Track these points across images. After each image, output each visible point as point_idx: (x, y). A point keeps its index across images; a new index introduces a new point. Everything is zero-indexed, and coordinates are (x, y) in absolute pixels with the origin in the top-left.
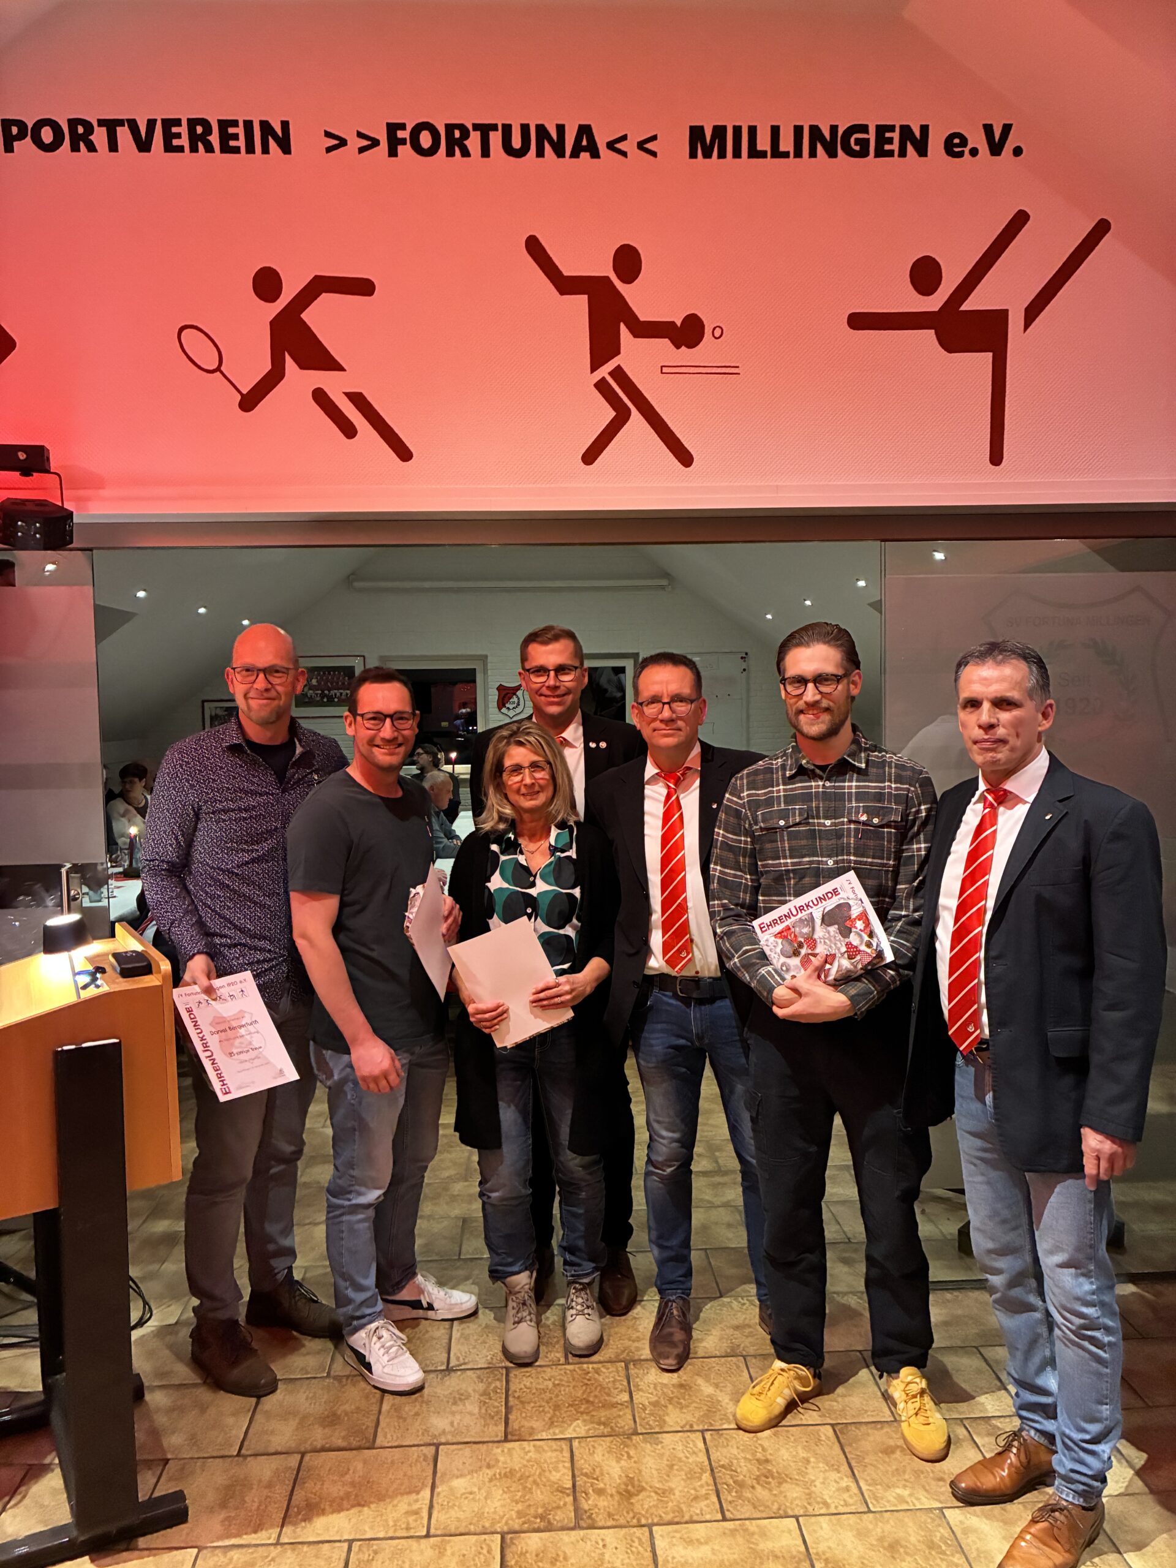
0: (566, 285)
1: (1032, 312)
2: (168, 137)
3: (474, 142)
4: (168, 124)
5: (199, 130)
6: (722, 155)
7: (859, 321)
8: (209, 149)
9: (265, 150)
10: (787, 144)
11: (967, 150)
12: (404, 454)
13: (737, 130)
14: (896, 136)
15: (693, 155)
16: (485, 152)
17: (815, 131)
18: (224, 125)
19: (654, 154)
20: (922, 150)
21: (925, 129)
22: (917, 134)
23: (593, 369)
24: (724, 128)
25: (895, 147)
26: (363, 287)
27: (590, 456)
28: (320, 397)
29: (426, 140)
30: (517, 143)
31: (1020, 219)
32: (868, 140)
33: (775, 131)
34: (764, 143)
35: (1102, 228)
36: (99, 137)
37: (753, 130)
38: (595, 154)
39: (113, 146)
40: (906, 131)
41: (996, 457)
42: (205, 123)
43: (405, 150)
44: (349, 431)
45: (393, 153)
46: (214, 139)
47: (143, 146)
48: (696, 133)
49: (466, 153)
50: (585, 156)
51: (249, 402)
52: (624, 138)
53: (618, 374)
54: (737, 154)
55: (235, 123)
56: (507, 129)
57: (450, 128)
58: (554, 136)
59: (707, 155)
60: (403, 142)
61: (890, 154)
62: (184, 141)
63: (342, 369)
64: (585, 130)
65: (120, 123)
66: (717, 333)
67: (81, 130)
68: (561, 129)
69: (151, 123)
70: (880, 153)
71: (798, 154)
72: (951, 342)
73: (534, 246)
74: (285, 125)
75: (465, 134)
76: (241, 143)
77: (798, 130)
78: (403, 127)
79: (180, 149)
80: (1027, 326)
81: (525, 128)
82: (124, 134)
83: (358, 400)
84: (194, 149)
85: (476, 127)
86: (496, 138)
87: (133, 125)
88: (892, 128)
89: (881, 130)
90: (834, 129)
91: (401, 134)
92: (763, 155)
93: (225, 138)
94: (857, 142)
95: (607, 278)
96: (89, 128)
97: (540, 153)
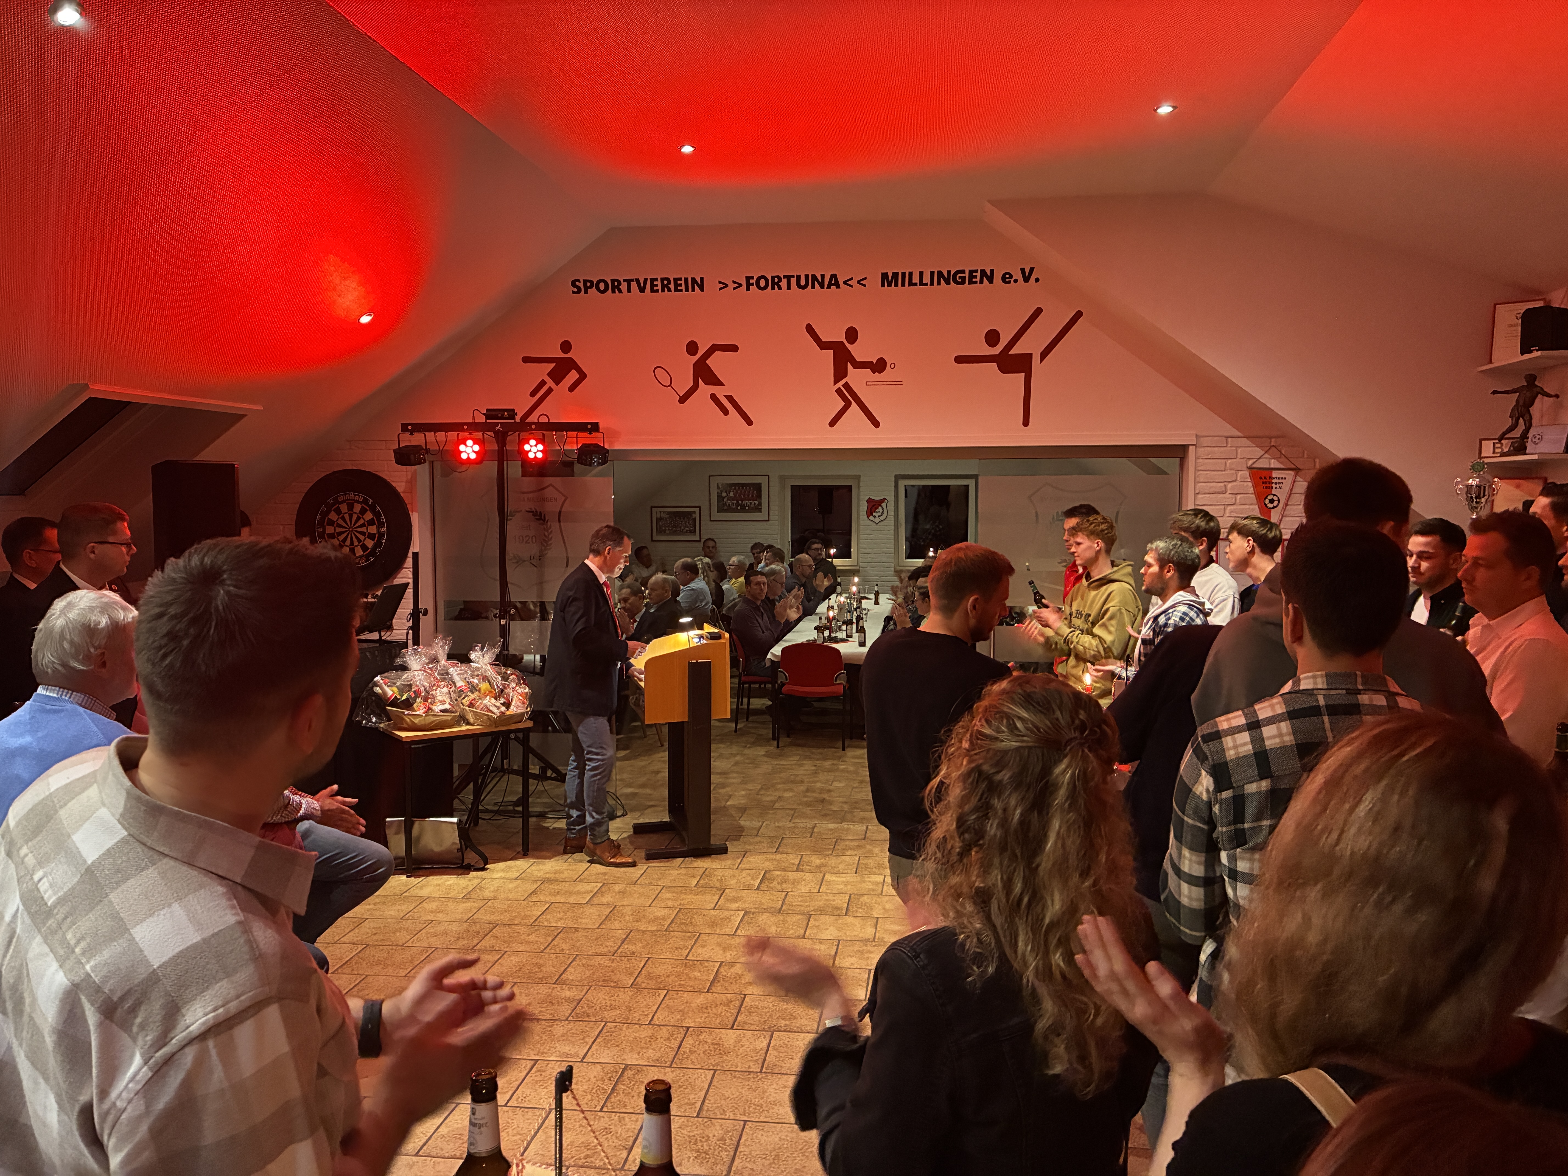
0: (824, 346)
1: (1044, 355)
2: (652, 286)
3: (784, 283)
4: (652, 280)
5: (666, 282)
6: (896, 285)
7: (959, 360)
8: (669, 290)
9: (693, 290)
10: (927, 279)
11: (1012, 280)
12: (750, 422)
13: (904, 274)
14: (978, 274)
15: (883, 285)
16: (789, 288)
17: (940, 274)
18: (676, 280)
19: (865, 286)
20: (991, 280)
21: (992, 271)
22: (989, 274)
23: (835, 384)
24: (897, 273)
25: (978, 279)
26: (734, 348)
27: (832, 423)
28: (714, 397)
29: (762, 283)
30: (803, 283)
31: (1039, 311)
32: (965, 277)
33: (921, 274)
34: (916, 279)
35: (1079, 315)
36: (624, 286)
37: (911, 274)
38: (838, 286)
39: (629, 291)
40: (983, 272)
41: (1026, 423)
42: (668, 280)
43: (753, 288)
44: (726, 412)
45: (748, 289)
46: (672, 286)
47: (642, 290)
48: (885, 276)
49: (780, 288)
50: (833, 287)
51: (683, 400)
52: (851, 279)
53: (846, 385)
54: (903, 284)
55: (680, 279)
56: (799, 277)
57: (773, 278)
58: (820, 279)
59: (889, 285)
60: (753, 284)
61: (976, 283)
62: (659, 288)
63: (722, 384)
64: (833, 276)
65: (632, 280)
66: (893, 366)
67: (616, 284)
68: (823, 276)
69: (646, 280)
70: (970, 282)
71: (932, 284)
72: (1004, 369)
73: (810, 329)
74: (702, 279)
75: (780, 280)
76: (683, 288)
77: (932, 273)
78: (752, 278)
79: (657, 291)
80: (1041, 361)
81: (807, 277)
82: (634, 285)
83: (730, 398)
84: (663, 291)
85: (785, 277)
86: (793, 281)
87: (638, 281)
88: (976, 271)
89: (971, 272)
90: (949, 272)
91: (751, 281)
92: (915, 284)
93: (676, 285)
94: (960, 277)
95: (842, 342)
96: (619, 283)
97: (813, 287)
